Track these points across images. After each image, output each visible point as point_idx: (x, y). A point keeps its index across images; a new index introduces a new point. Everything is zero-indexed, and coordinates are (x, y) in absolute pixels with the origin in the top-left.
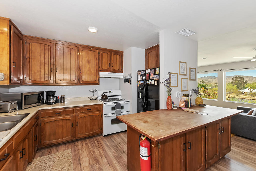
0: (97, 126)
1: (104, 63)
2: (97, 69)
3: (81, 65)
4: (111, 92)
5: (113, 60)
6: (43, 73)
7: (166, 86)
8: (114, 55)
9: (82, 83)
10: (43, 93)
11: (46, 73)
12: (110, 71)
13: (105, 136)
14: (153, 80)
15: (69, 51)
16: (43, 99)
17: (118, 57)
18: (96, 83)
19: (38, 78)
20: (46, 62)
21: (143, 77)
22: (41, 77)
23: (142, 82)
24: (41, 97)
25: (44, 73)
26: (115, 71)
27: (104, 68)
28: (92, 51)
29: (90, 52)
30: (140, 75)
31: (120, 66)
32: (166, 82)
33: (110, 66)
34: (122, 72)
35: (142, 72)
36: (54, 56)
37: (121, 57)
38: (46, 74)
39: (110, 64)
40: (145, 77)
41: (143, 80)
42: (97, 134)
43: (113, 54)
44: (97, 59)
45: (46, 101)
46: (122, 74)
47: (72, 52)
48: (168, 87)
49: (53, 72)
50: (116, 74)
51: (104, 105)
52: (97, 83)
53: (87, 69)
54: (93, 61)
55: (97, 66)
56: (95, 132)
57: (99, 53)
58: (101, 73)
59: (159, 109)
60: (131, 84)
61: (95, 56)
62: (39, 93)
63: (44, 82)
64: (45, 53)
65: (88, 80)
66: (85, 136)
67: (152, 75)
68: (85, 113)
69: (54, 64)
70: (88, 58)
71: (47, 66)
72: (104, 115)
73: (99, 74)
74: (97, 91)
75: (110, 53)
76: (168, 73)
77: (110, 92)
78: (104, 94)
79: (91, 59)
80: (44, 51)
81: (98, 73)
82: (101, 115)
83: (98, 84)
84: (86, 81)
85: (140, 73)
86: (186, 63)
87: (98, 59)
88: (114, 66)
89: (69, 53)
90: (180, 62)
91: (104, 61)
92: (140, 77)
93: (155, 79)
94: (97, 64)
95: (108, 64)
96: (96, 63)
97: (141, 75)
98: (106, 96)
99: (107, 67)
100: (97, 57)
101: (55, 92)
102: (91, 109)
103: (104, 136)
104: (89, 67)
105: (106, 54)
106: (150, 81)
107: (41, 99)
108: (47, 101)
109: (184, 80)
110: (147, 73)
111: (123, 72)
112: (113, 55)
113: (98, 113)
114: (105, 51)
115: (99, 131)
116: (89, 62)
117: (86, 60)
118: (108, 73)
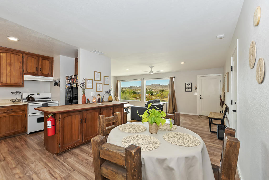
0: (20, 125)
2: (21, 72)
4: (39, 94)
5: (41, 65)
7: (82, 87)
12: (37, 75)
13: (30, 133)
14: (76, 84)
17: (47, 62)
18: (20, 85)
21: (69, 82)
23: (69, 86)
26: (43, 75)
27: (29, 71)
28: (14, 54)
29: (11, 55)
31: (49, 71)
32: (82, 85)
33: (37, 70)
34: (51, 75)
35: (69, 77)
37: (51, 62)
39: (37, 68)
40: (71, 82)
41: (69, 84)
42: (20, 132)
43: (41, 59)
44: (20, 62)
46: (52, 78)
48: (83, 88)
50: (44, 77)
51: (29, 105)
53: (8, 72)
54: (16, 64)
55: (21, 70)
56: (18, 131)
57: (23, 57)
58: (26, 76)
59: (77, 104)
60: (59, 87)
61: (18, 59)
65: (9, 82)
66: (3, 135)
67: (75, 80)
68: (4, 113)
70: (8, 61)
72: (28, 114)
73: (23, 77)
74: (21, 93)
75: (37, 58)
76: (83, 79)
77: (37, 94)
78: (29, 96)
79: (13, 61)
82: (25, 115)
83: (22, 86)
85: (67, 78)
86: (100, 73)
87: (22, 62)
88: (42, 70)
90: (95, 72)
91: (30, 65)
92: (67, 82)
95: (35, 68)
96: (20, 67)
97: (68, 79)
98: (32, 98)
99: (34, 70)
100: (21, 60)
102: (12, 110)
103: (28, 134)
104: (10, 70)
105: (33, 59)
106: (74, 84)
109: (98, 85)
110: (72, 78)
111: (52, 77)
113: (22, 113)
114: (31, 55)
115: (22, 130)
116: (10, 65)
117: (5, 63)
118: (35, 77)
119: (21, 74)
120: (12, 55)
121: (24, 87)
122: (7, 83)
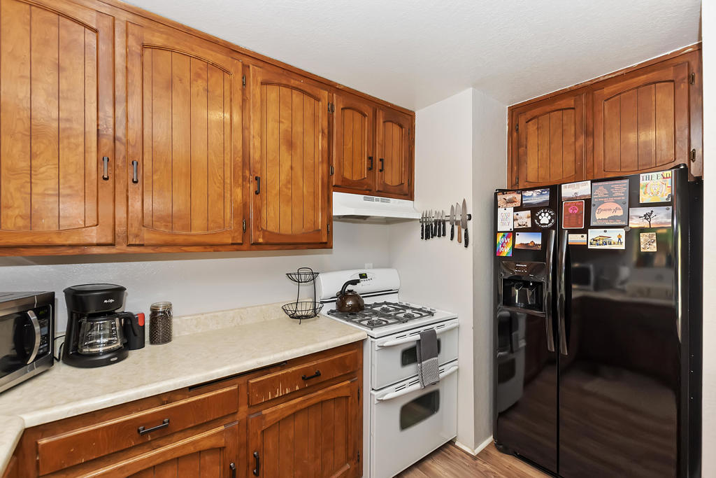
0: (341, 450)
1: (347, 155)
2: (325, 180)
3: (255, 155)
4: (366, 277)
5: (382, 146)
6: (46, 181)
8: (384, 122)
9: (261, 240)
10: (45, 305)
11: (71, 187)
12: (371, 190)
14: (622, 232)
15: (199, 76)
16: (48, 339)
18: (320, 241)
19: (17, 212)
20: (68, 120)
21: (534, 218)
22: (36, 206)
23: (529, 240)
24: (37, 328)
25: (52, 184)
26: (385, 191)
27: (347, 175)
28: (303, 92)
29: (294, 96)
30: (516, 209)
33: (369, 169)
34: (408, 195)
35: (528, 193)
36: (120, 93)
38: (68, 191)
39: (370, 158)
41: (535, 230)
43: (380, 117)
44: (322, 132)
45: (66, 345)
46: (410, 204)
47: (212, 81)
49: (111, 180)
50: (388, 202)
52: (324, 240)
53: (283, 177)
54: (309, 140)
55: (324, 167)
57: (330, 107)
58: (337, 197)
60: (466, 246)
61: (315, 117)
62: (20, 307)
63: (58, 241)
64: (59, 68)
65: (286, 229)
67: (610, 205)
68: (293, 396)
69: (120, 140)
70: (286, 125)
71: (77, 146)
73: (329, 201)
75: (368, 111)
77: (361, 276)
78: (346, 290)
79: (298, 128)
80: (51, 54)
81: (326, 198)
83: (326, 245)
84: (276, 231)
85: (510, 201)
87: (326, 131)
88: (384, 169)
89: (201, 88)
91: (350, 145)
92: (512, 218)
93: (635, 223)
94: (326, 156)
95: (364, 160)
96: (320, 153)
97: (522, 208)
98: (355, 296)
99: (358, 171)
100: (325, 123)
101: (121, 290)
102: (318, 375)
104: (292, 168)
105: (358, 116)
106: (596, 233)
107: (38, 340)
108: (76, 348)
110: (570, 199)
111: (412, 197)
112: (381, 121)
113: (348, 386)
114: (353, 100)
115: (348, 469)
116: (291, 145)
117: (276, 132)
118: (365, 199)
119: (326, 186)
120: (297, 98)
121: (332, 248)
122: (282, 232)
